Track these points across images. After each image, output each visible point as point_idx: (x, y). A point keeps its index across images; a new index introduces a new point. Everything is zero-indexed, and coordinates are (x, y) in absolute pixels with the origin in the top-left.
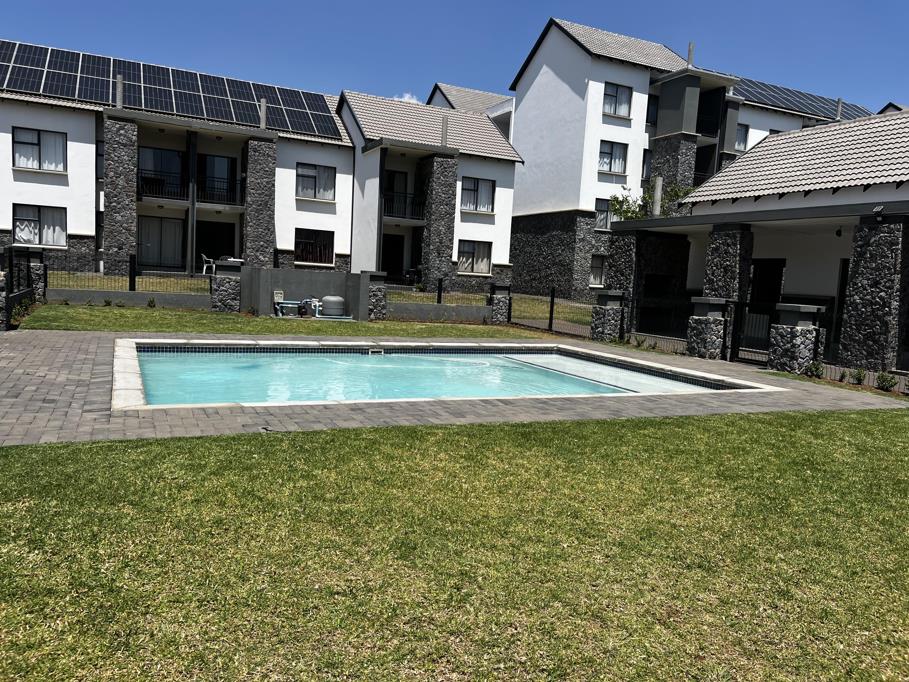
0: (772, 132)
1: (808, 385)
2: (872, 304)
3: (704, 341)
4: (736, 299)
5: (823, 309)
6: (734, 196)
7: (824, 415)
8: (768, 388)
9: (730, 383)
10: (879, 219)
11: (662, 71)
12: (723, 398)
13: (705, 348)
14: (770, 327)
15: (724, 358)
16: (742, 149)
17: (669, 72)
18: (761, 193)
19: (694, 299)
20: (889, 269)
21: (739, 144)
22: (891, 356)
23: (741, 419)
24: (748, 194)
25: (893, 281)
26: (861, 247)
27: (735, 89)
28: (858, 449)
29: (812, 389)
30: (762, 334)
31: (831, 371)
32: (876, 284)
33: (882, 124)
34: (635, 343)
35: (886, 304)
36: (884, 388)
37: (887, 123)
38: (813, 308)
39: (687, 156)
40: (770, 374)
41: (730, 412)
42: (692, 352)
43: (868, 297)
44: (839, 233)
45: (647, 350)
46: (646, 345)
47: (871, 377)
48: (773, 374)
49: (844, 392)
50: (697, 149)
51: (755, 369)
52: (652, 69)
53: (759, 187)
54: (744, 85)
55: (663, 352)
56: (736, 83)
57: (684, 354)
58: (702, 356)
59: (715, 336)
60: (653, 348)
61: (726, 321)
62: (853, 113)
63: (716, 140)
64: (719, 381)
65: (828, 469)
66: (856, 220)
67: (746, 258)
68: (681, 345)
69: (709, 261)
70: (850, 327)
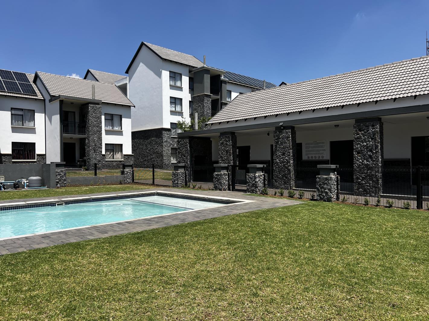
0: (241, 93)
1: (263, 198)
2: (283, 162)
3: (221, 183)
4: (232, 164)
5: (265, 166)
6: (228, 120)
7: (269, 210)
8: (247, 201)
9: (232, 201)
10: (282, 128)
11: (194, 67)
12: (230, 208)
13: (221, 186)
14: (246, 175)
15: (229, 190)
16: (230, 101)
17: (197, 67)
18: (238, 119)
19: (215, 165)
20: (288, 148)
21: (228, 98)
22: (293, 183)
23: (237, 216)
24: (233, 119)
25: (290, 152)
26: (277, 139)
27: (224, 75)
28: (283, 224)
29: (264, 200)
30: (243, 178)
31: (271, 191)
32: (284, 154)
33: (280, 90)
34: (192, 187)
35: (288, 162)
36: (291, 196)
37: (282, 90)
38: (261, 166)
39: (208, 103)
40: (248, 195)
41: (232, 214)
42: (216, 188)
43: (282, 160)
44: (268, 134)
45: (197, 189)
46: (197, 187)
47: (286, 192)
48: (249, 195)
49: (276, 200)
50: (211, 100)
51: (242, 193)
52: (189, 66)
53: (237, 116)
54: (227, 74)
55: (204, 190)
56: (224, 73)
57: (213, 190)
58: (220, 190)
59: (225, 180)
60: (200, 188)
61: (229, 173)
62: (270, 86)
63: (219, 97)
64: (228, 200)
65: (272, 234)
66: (274, 129)
67: (234, 146)
68: (211, 185)
69: (220, 148)
70: (276, 172)
